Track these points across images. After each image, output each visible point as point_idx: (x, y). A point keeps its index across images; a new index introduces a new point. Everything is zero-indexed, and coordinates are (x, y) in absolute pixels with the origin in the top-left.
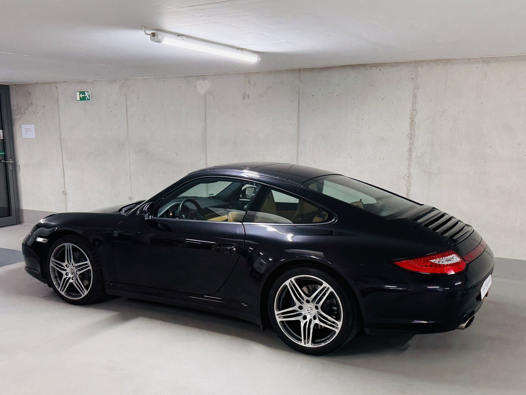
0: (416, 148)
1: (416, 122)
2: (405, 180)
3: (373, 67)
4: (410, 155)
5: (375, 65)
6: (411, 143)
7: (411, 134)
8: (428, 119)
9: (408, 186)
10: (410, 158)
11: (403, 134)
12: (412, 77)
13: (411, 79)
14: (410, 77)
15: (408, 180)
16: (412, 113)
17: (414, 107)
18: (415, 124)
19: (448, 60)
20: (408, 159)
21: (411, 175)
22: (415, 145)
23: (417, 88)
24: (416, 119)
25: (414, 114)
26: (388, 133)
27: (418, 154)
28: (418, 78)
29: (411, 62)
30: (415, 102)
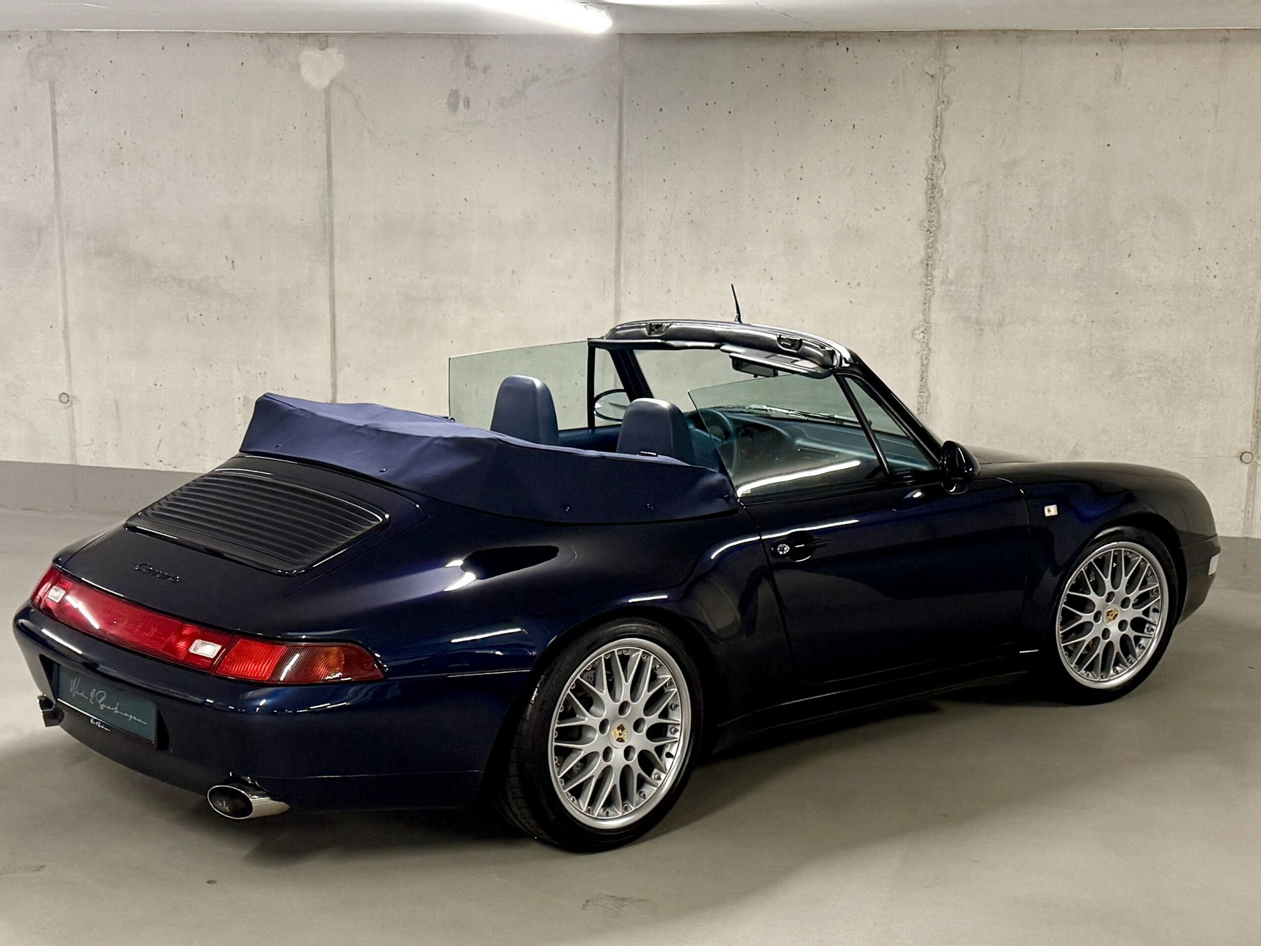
0: (942, 258)
1: (942, 190)
2: (915, 339)
3: (828, 39)
4: (929, 275)
5: (833, 35)
6: (931, 246)
7: (929, 222)
8: (974, 182)
9: (922, 356)
10: (929, 283)
11: (909, 220)
12: (931, 73)
13: (929, 77)
14: (927, 72)
15: (922, 340)
16: (933, 165)
17: (937, 151)
18: (940, 194)
19: (1025, 31)
20: (923, 286)
21: (930, 327)
22: (940, 249)
23: (946, 102)
24: (941, 182)
25: (939, 169)
26: (870, 216)
27: (948, 271)
28: (948, 76)
29: (928, 34)
30: (940, 138)
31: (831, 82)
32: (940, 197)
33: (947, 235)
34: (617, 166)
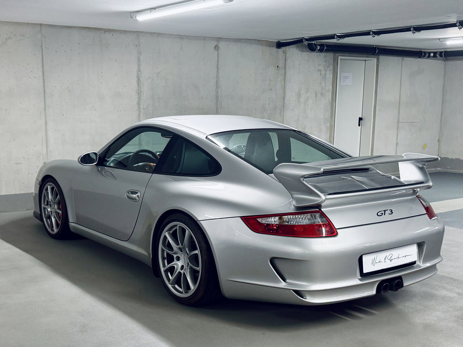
0: (143, 102)
1: (141, 81)
4: (139, 107)
5: (108, 30)
6: (139, 98)
7: (138, 91)
8: (149, 78)
11: (133, 90)
12: (136, 44)
13: (135, 46)
14: (135, 44)
16: (138, 73)
17: (139, 69)
19: (159, 33)
20: (138, 110)
22: (142, 99)
23: (140, 53)
24: (141, 78)
25: (140, 74)
26: (122, 89)
27: (144, 106)
28: (140, 45)
29: (135, 32)
30: (140, 64)
31: (108, 45)
32: (141, 83)
33: (143, 95)
34: (42, 70)
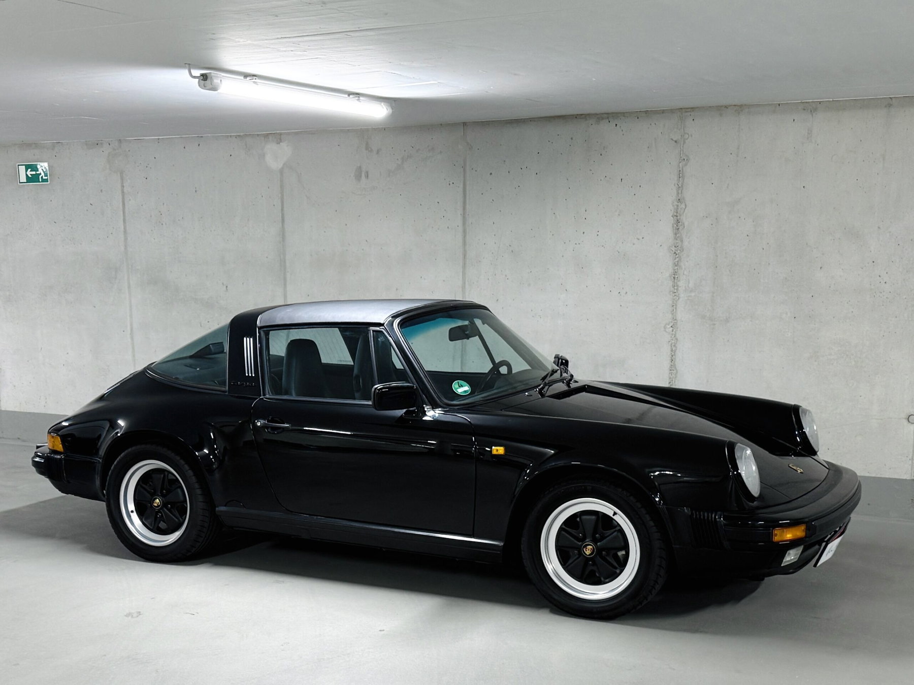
0: (685, 273)
1: (684, 224)
2: (666, 332)
3: (603, 118)
4: (675, 286)
5: (606, 116)
6: (676, 265)
7: (675, 246)
8: (707, 217)
9: (671, 344)
10: (676, 291)
11: (661, 246)
12: (675, 139)
13: (674, 143)
14: (671, 139)
15: (671, 333)
16: (677, 206)
17: (680, 195)
18: (682, 226)
19: (741, 106)
20: (671, 293)
21: (676, 323)
22: (683, 267)
23: (685, 160)
24: (683, 217)
25: (681, 209)
27: (689, 283)
28: (686, 141)
29: (672, 111)
30: (682, 186)
31: (604, 149)
32: (683, 229)
33: (688, 256)
34: (462, 214)
